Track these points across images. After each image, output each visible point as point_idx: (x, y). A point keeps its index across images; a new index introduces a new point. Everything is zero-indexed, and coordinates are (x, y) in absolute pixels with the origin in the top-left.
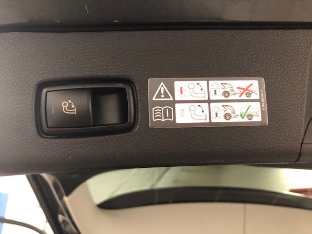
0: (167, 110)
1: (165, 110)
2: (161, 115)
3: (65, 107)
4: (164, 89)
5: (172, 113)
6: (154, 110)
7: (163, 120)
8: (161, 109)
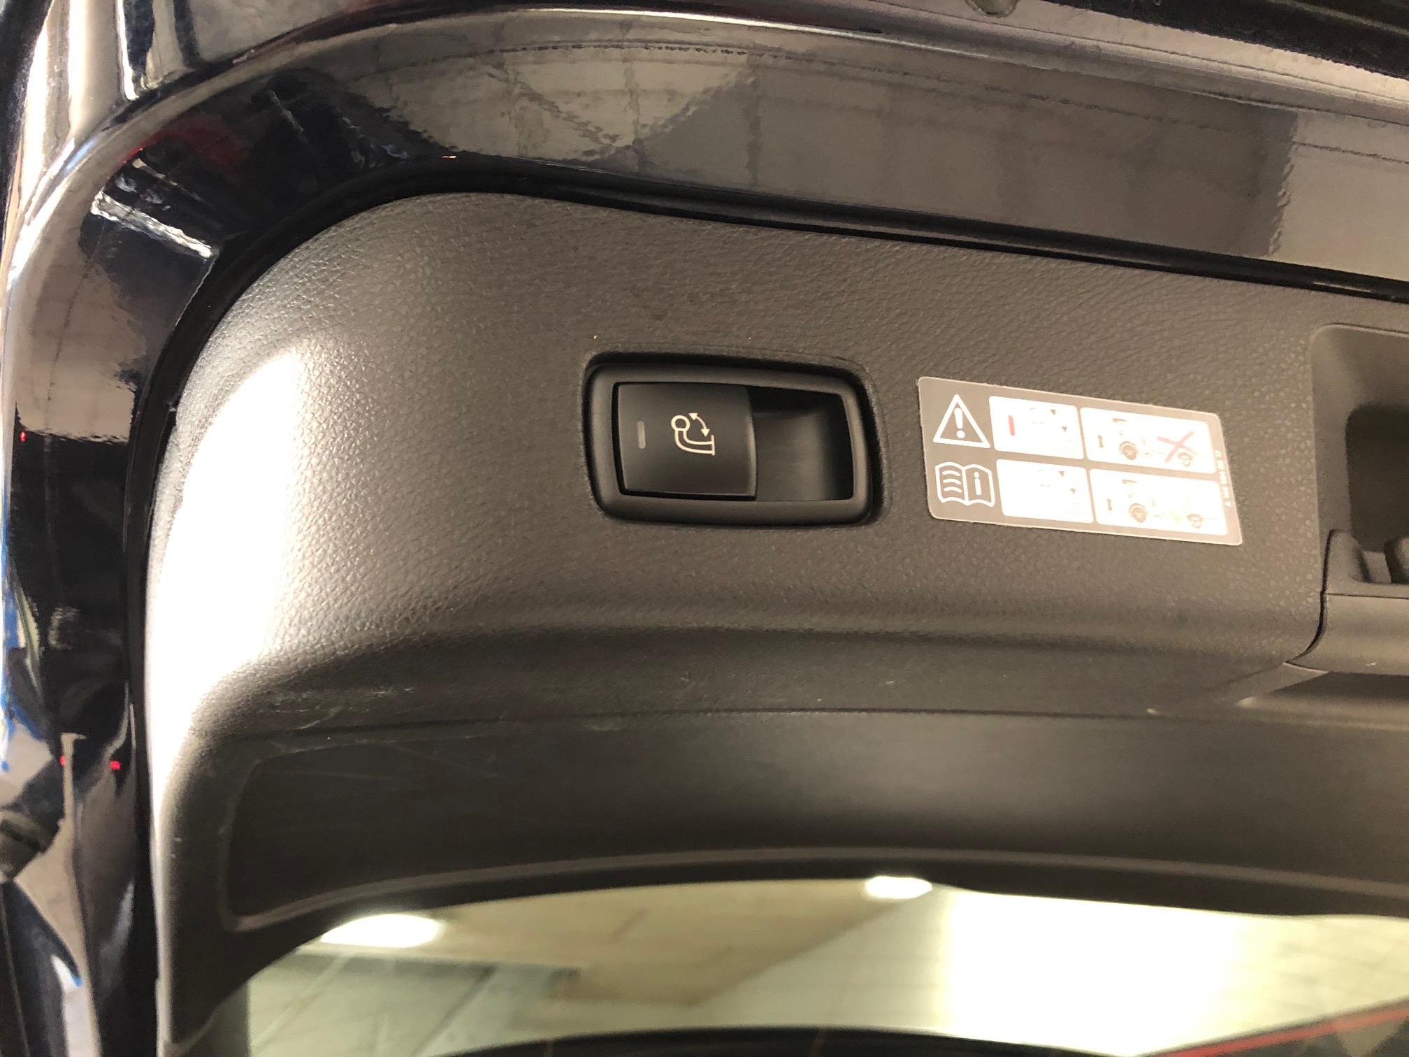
0: (977, 474)
1: (970, 473)
2: (961, 487)
3: (681, 433)
4: (964, 414)
5: (990, 486)
6: (942, 470)
7: (967, 502)
8: (960, 471)
